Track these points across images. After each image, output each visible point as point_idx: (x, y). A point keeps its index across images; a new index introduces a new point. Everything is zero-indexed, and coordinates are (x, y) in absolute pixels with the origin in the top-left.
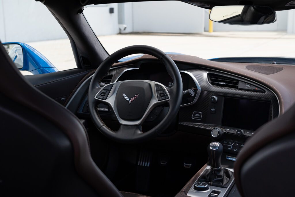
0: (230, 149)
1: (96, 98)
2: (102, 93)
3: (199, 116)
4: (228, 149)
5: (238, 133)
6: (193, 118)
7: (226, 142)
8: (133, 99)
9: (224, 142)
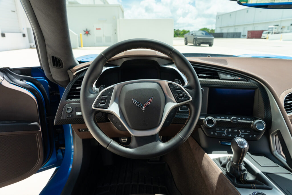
0: (224, 135)
1: (95, 107)
2: (102, 100)
3: (186, 107)
4: (223, 135)
5: (234, 120)
6: (180, 110)
7: (218, 129)
8: (147, 104)
9: (217, 129)
